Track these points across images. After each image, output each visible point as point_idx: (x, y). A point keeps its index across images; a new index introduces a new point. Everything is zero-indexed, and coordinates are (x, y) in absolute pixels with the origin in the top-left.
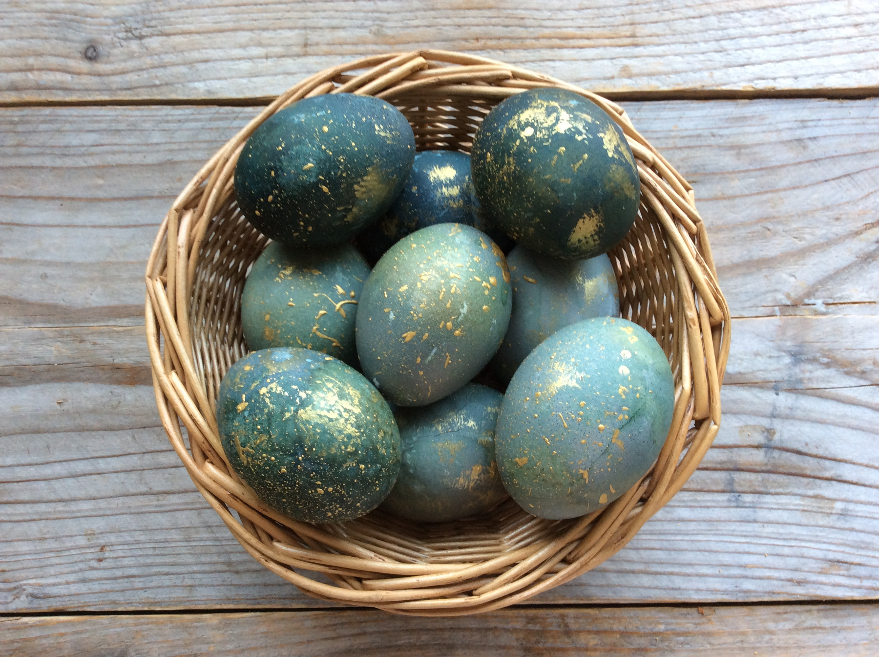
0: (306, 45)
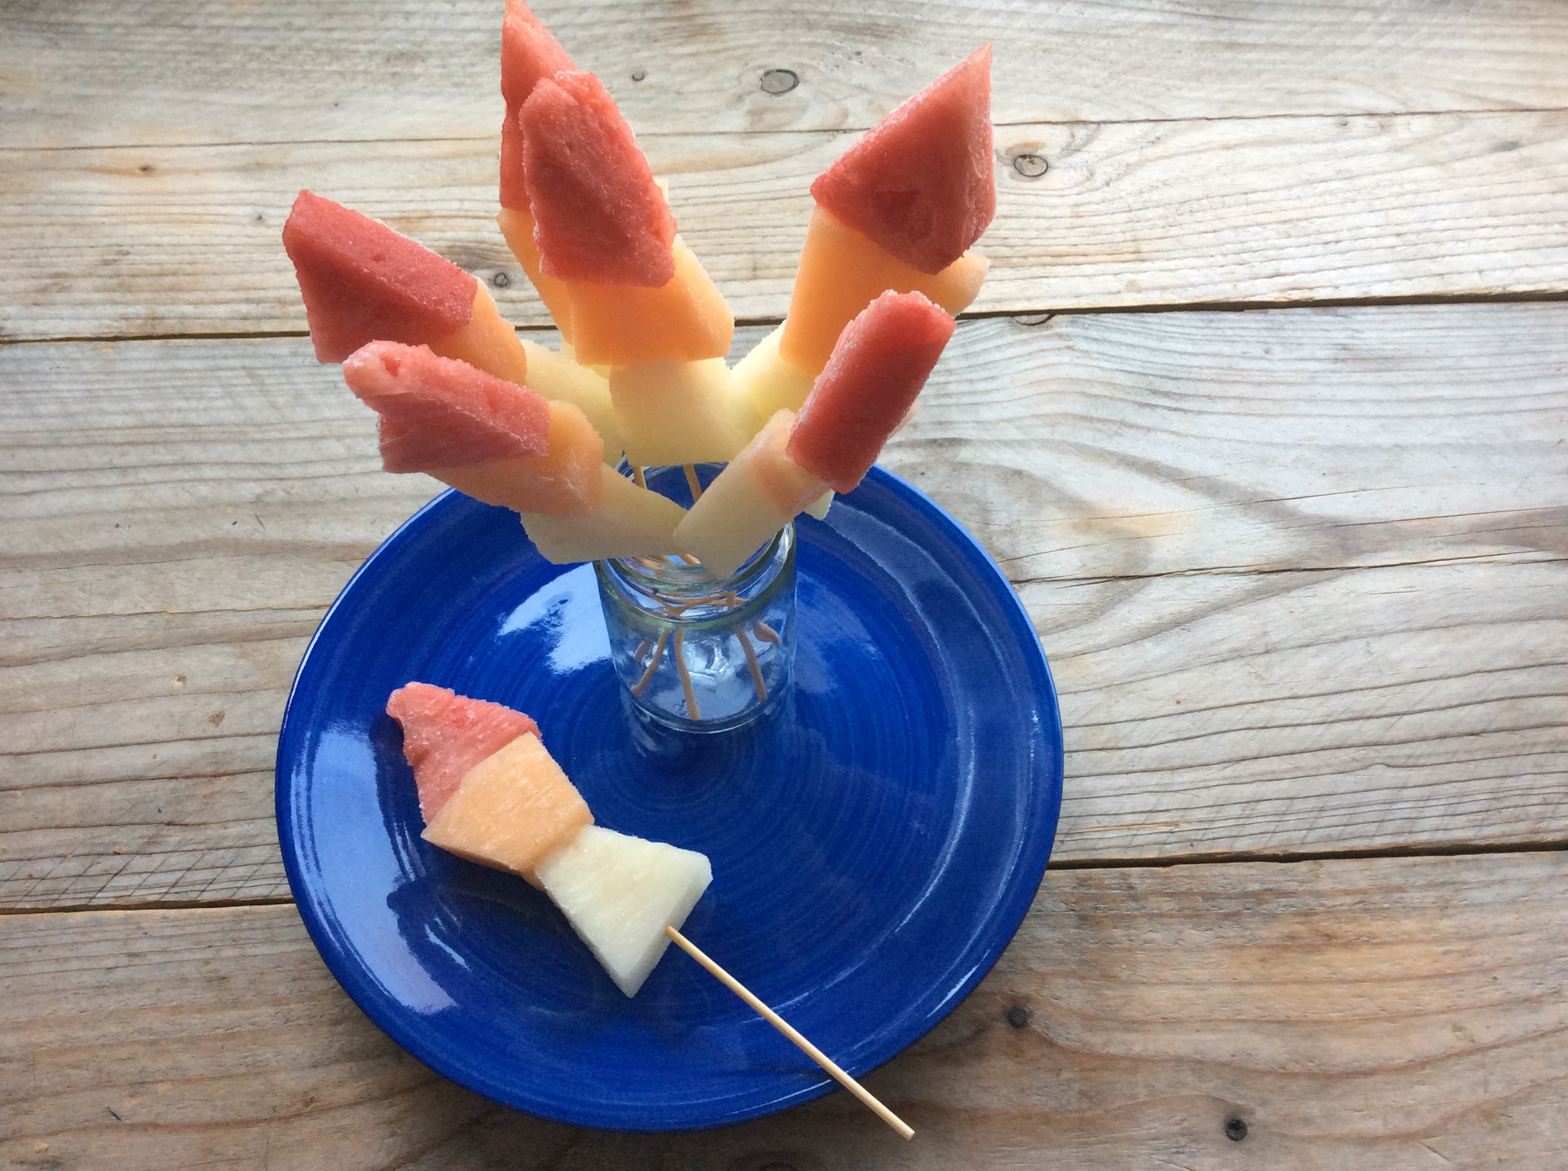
0: (755, 269)
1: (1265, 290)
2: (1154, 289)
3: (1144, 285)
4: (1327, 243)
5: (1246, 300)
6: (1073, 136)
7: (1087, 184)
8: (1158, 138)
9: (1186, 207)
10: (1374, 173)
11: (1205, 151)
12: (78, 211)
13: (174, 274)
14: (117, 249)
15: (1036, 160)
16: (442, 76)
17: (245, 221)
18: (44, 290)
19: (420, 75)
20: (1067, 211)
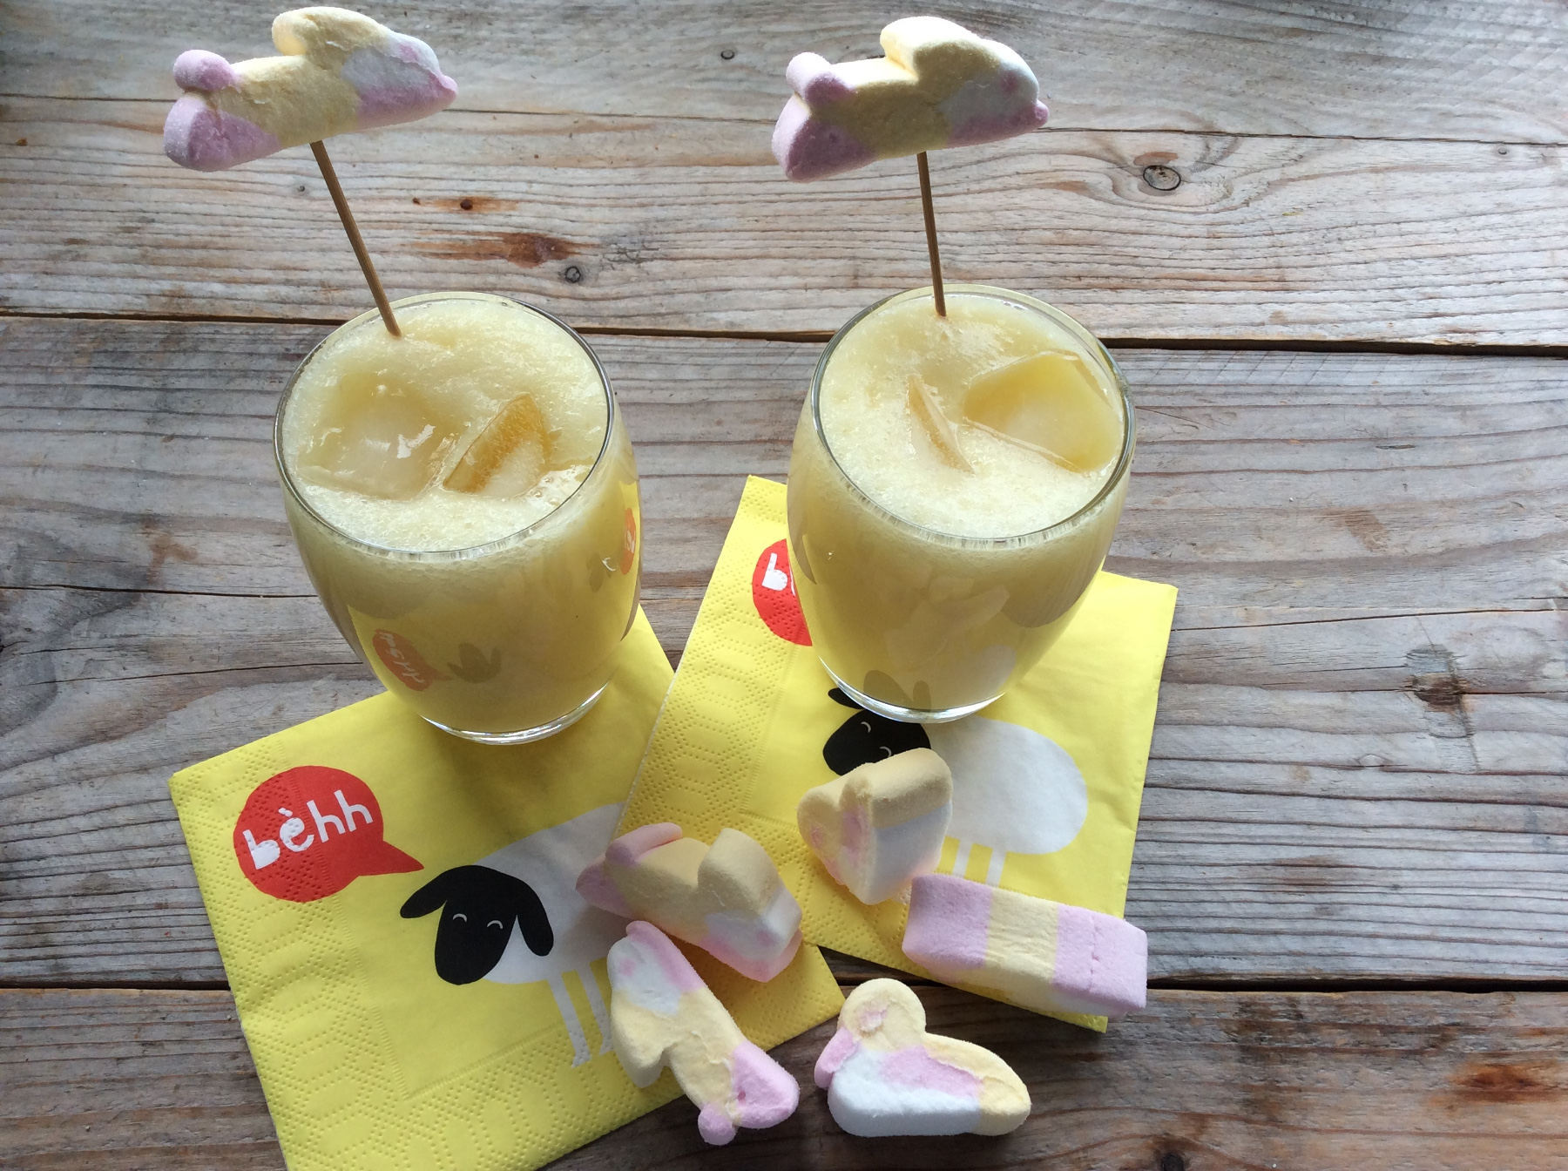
1: (1424, 332)
2: (1302, 322)
3: (1290, 318)
4: (1489, 283)
5: (1404, 341)
6: (1208, 147)
7: (1224, 202)
8: (1301, 157)
9: (1333, 235)
10: (1537, 208)
11: (1353, 173)
12: (98, 169)
13: (204, 247)
14: (142, 214)
15: (1167, 172)
16: (509, 41)
17: (285, 191)
18: (54, 257)
19: (486, 39)
20: (1202, 230)
